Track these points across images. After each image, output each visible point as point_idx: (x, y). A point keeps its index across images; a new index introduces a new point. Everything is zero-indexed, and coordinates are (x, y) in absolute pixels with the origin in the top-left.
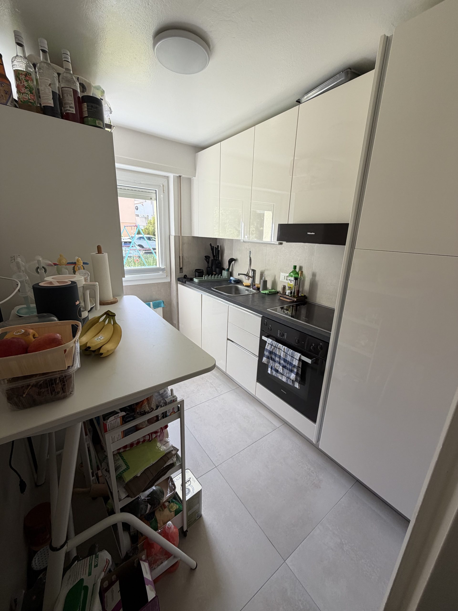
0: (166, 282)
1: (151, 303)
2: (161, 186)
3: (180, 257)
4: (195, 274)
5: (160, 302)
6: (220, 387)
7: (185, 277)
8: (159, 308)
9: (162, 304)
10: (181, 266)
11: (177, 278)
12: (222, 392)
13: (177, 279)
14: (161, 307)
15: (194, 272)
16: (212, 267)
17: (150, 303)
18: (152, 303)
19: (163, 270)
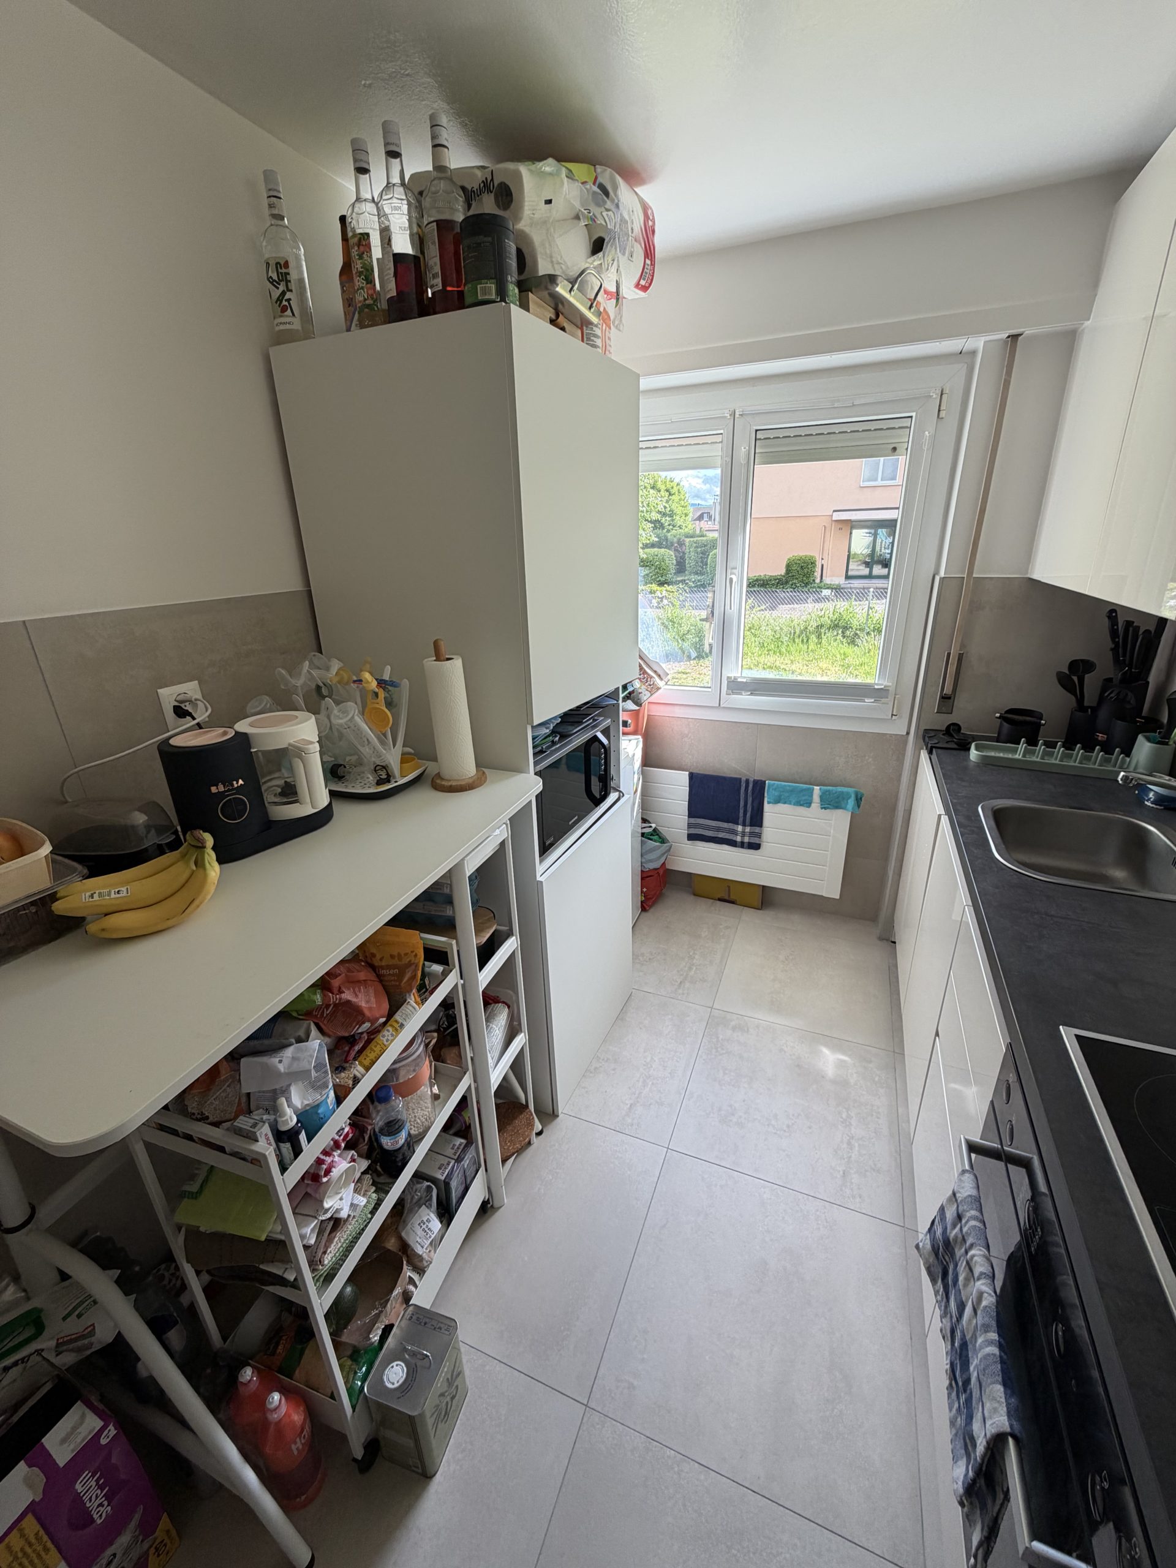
0: (891, 735)
1: (817, 788)
2: (931, 396)
3: (949, 655)
4: (1001, 726)
5: (848, 793)
6: (868, 1174)
7: (953, 729)
8: (839, 812)
9: (849, 801)
10: (948, 690)
11: (923, 727)
12: (858, 1200)
13: (921, 733)
14: (844, 808)
15: (997, 718)
16: (1095, 710)
17: (813, 789)
18: (820, 789)
19: (879, 694)
